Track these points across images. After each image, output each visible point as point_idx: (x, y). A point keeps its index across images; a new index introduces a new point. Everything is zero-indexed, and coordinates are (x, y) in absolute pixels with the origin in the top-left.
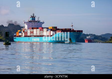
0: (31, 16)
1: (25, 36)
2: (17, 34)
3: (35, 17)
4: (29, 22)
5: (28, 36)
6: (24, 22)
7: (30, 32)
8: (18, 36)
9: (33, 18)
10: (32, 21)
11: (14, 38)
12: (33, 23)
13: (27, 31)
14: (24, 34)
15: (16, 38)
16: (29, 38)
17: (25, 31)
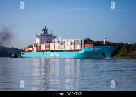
0: (43, 29)
1: (37, 51)
2: (26, 49)
3: (47, 30)
4: (42, 35)
5: (42, 51)
6: (35, 36)
7: (45, 46)
8: (27, 52)
9: (45, 31)
10: (44, 34)
11: (22, 53)
12: (46, 37)
13: (40, 46)
14: (36, 48)
15: (24, 53)
16: (43, 53)
17: (37, 46)
